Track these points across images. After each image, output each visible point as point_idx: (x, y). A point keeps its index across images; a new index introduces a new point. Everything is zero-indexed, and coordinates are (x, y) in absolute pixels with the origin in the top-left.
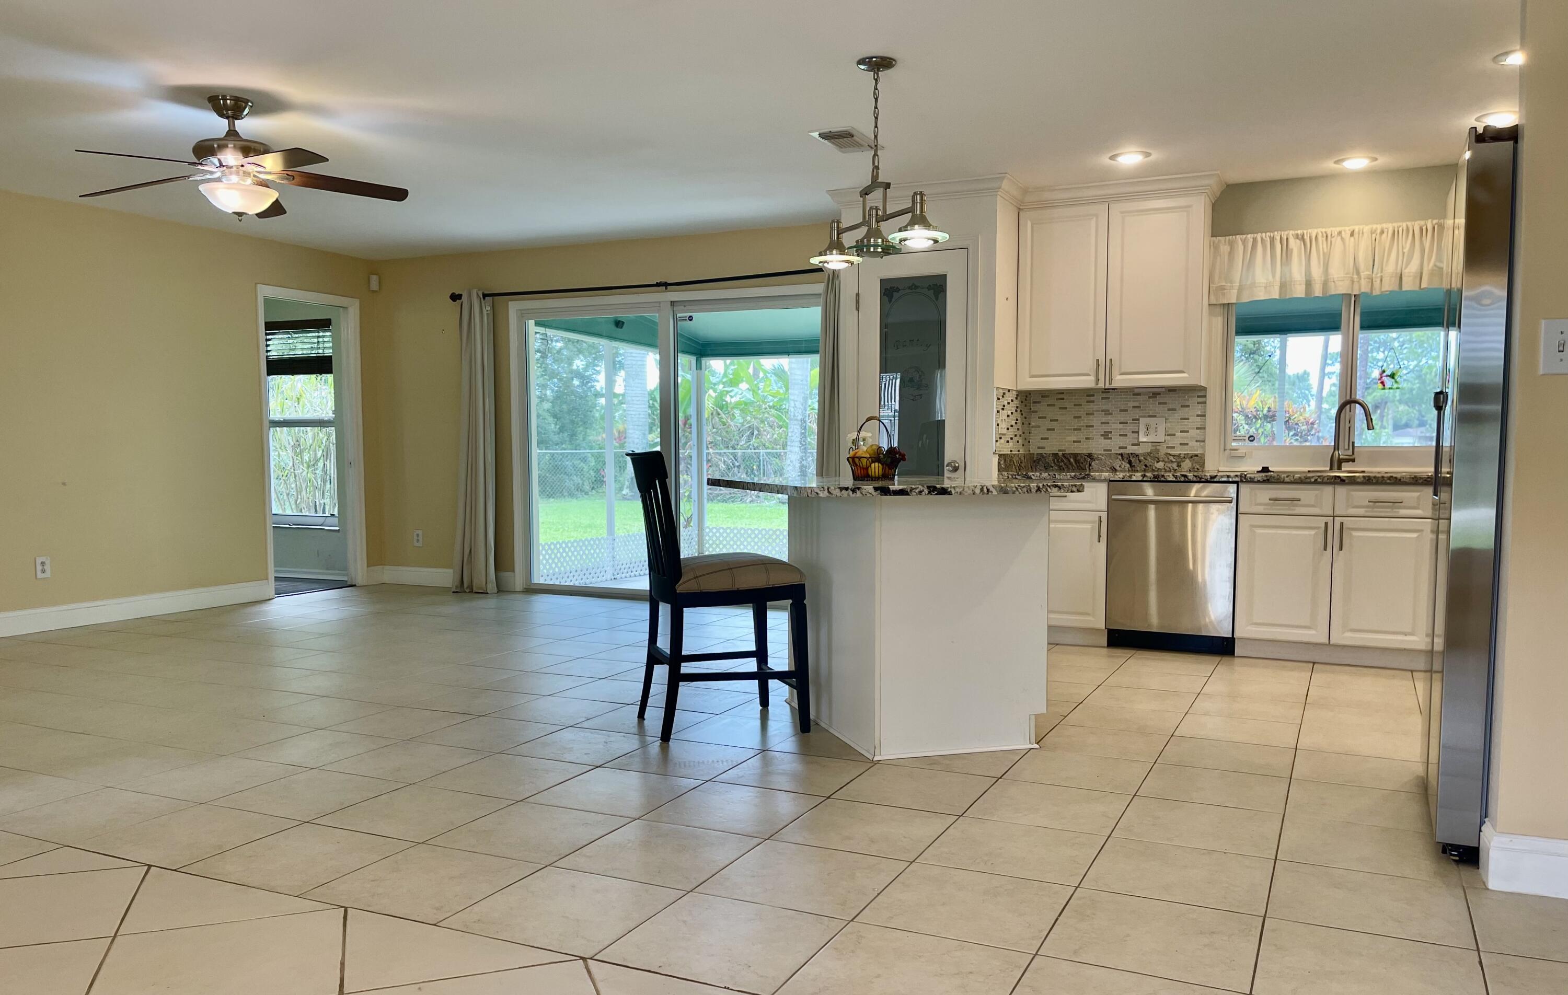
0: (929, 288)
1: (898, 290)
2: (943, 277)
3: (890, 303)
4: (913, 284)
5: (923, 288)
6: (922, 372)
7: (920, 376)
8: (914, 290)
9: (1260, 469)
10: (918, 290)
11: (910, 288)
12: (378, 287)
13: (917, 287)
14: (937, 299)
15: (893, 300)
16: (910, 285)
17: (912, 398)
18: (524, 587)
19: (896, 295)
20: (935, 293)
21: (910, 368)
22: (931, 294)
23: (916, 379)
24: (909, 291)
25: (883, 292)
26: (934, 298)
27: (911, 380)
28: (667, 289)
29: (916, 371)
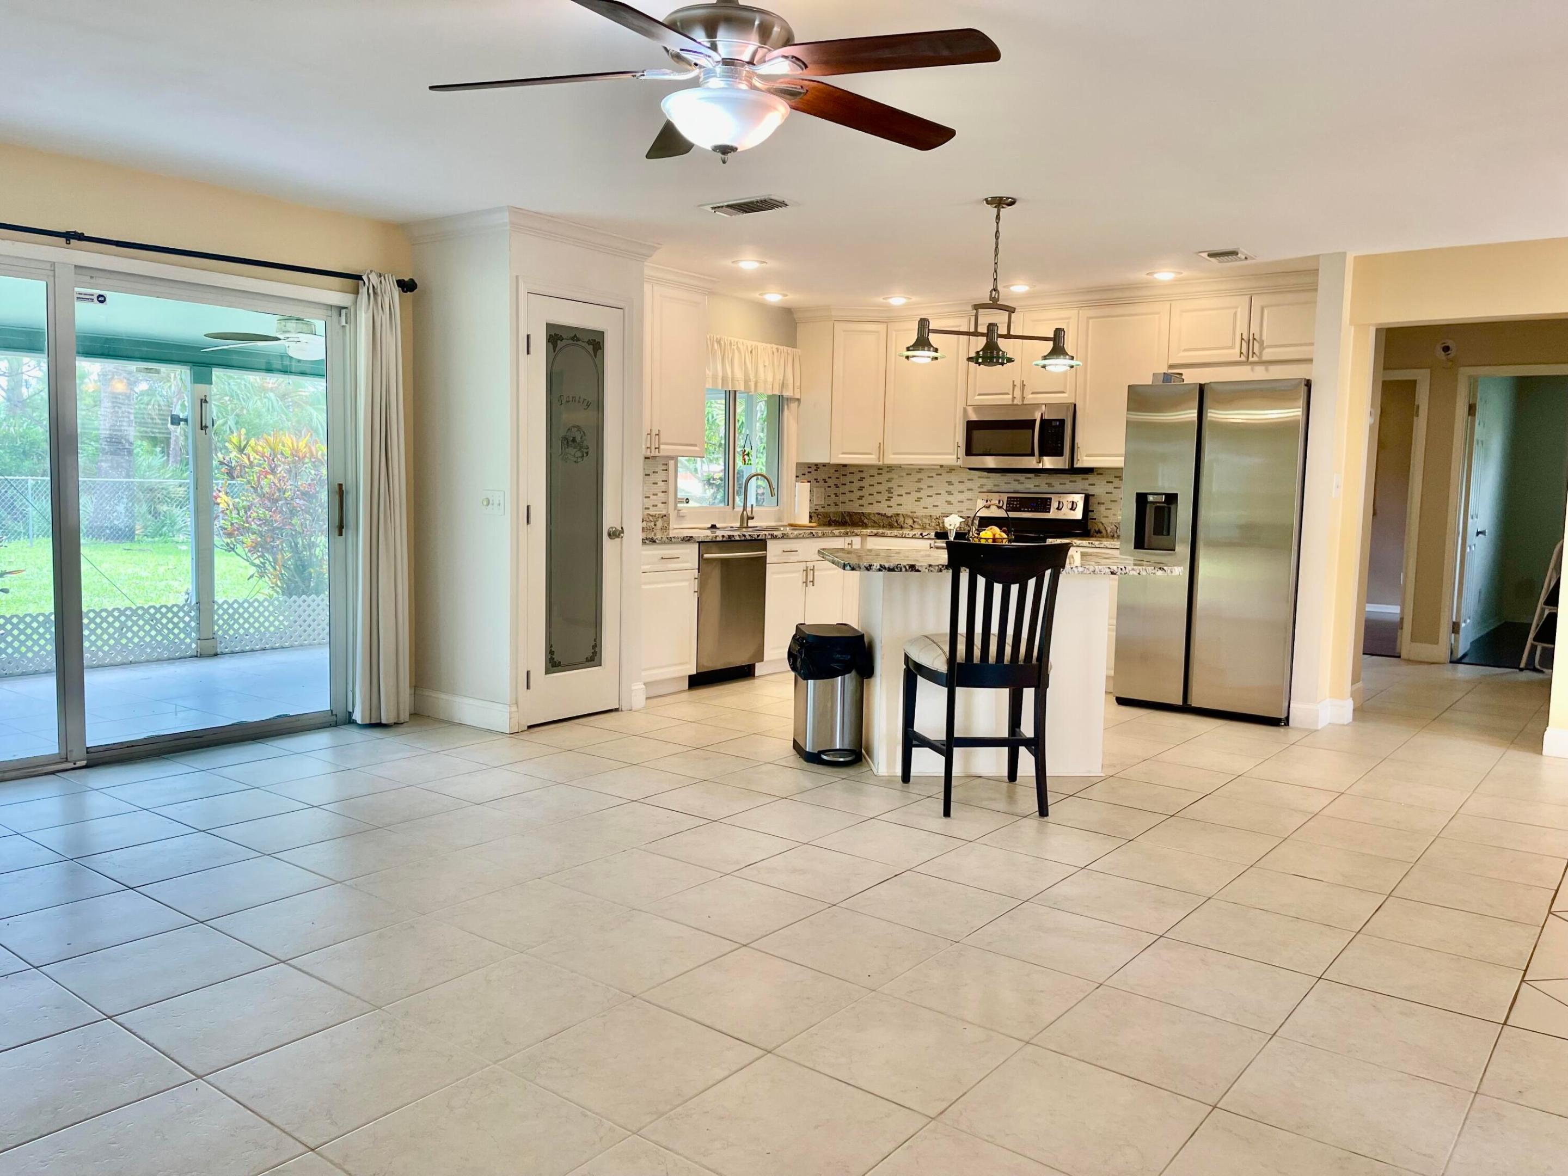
0: (589, 342)
1: (561, 338)
2: (602, 334)
3: (554, 352)
4: (575, 336)
5: (583, 342)
6: (583, 432)
7: (581, 438)
8: (575, 342)
9: (710, 526)
10: (578, 343)
11: (572, 339)
13: (578, 340)
14: (595, 356)
15: (557, 349)
16: (573, 336)
17: (575, 459)
19: (559, 344)
20: (593, 349)
21: (573, 427)
22: (590, 348)
23: (578, 439)
24: (571, 342)
25: (548, 337)
26: (593, 354)
27: (574, 440)
28: (69, 244)
29: (578, 430)
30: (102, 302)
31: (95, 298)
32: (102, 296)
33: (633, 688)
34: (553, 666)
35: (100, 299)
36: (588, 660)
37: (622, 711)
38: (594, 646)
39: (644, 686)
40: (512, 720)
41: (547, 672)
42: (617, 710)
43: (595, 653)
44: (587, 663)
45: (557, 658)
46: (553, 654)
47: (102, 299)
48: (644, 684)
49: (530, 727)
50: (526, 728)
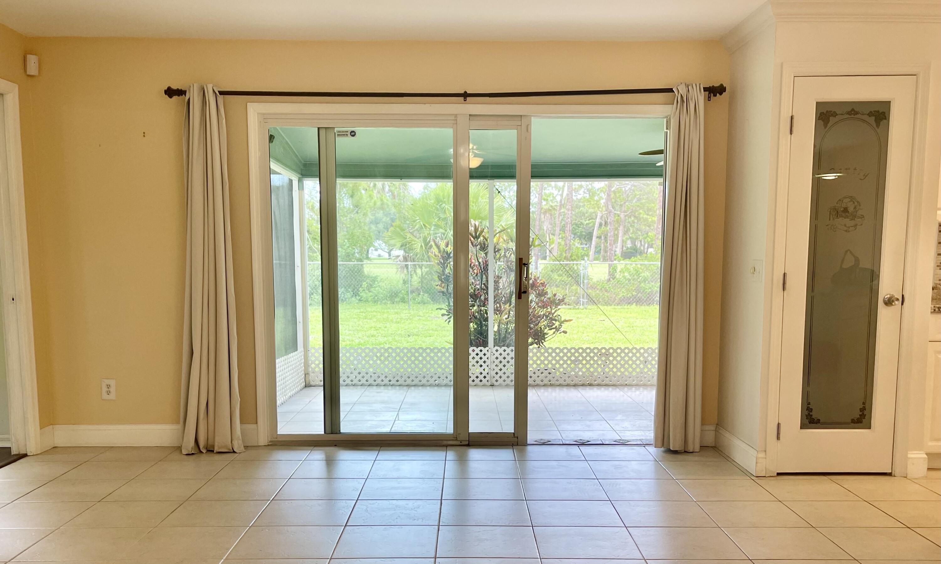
0: (870, 114)
1: (835, 114)
2: (887, 104)
3: (825, 128)
4: (853, 110)
5: (863, 114)
6: (858, 202)
7: (855, 208)
8: (853, 116)
10: (856, 116)
11: (849, 113)
12: (37, 71)
13: (857, 113)
14: (878, 126)
15: (829, 125)
16: (849, 110)
17: (845, 228)
18: (269, 440)
19: (832, 120)
20: (876, 121)
21: (845, 198)
22: (872, 120)
23: (851, 209)
24: (848, 116)
25: (819, 115)
26: (875, 125)
27: (846, 210)
28: (466, 100)
29: (851, 201)
30: (353, 136)
31: (349, 134)
32: (353, 132)
33: (909, 456)
34: (810, 423)
35: (352, 134)
36: (853, 421)
37: (894, 476)
38: (863, 410)
39: (925, 456)
40: (758, 464)
41: (802, 427)
42: (890, 474)
43: (863, 416)
44: (853, 424)
45: (815, 415)
46: (811, 412)
47: (353, 134)
48: (926, 454)
49: (779, 474)
50: (776, 475)
